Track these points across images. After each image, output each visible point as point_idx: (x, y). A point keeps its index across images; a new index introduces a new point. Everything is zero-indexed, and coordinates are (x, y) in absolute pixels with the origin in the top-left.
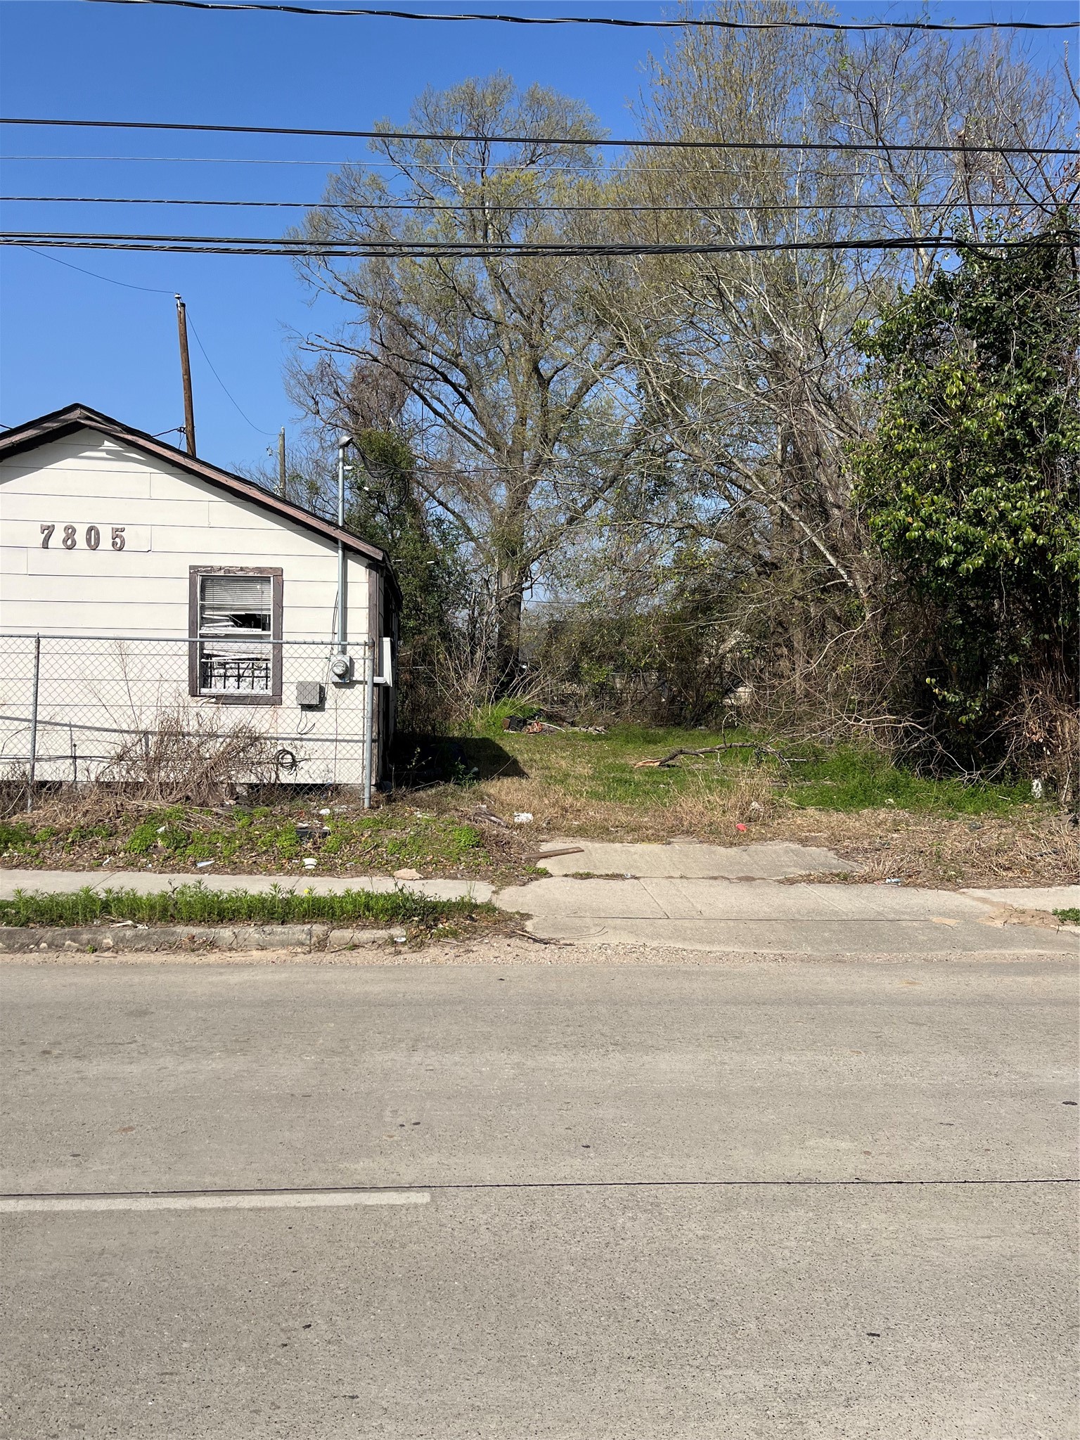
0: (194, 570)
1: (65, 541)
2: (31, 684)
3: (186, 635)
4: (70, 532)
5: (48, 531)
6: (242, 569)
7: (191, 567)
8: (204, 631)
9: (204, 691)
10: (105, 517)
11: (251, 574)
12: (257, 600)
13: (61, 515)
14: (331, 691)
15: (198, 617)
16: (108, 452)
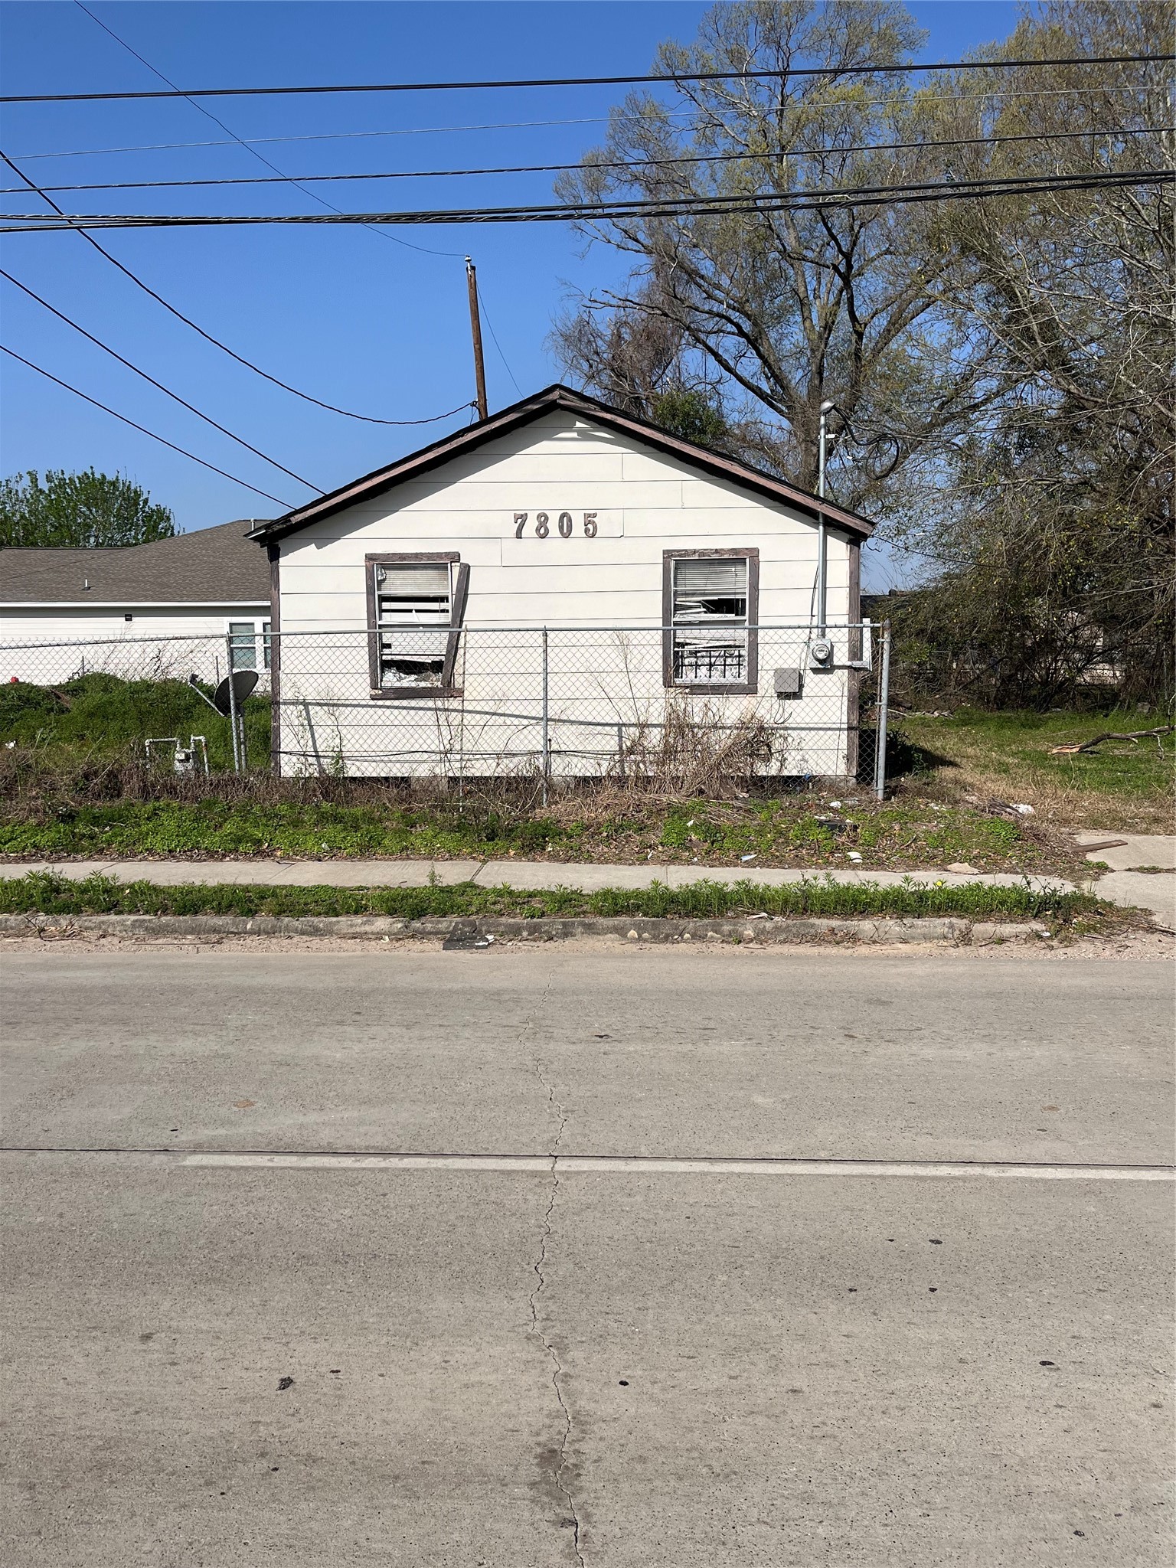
0: (668, 554)
1: (538, 530)
2: (540, 678)
3: (659, 623)
4: (543, 518)
5: (522, 519)
6: (717, 551)
7: (664, 552)
8: (678, 618)
9: (678, 681)
10: (577, 503)
11: (726, 556)
12: (734, 584)
13: (533, 502)
14: (810, 679)
15: (671, 607)
16: (580, 431)
